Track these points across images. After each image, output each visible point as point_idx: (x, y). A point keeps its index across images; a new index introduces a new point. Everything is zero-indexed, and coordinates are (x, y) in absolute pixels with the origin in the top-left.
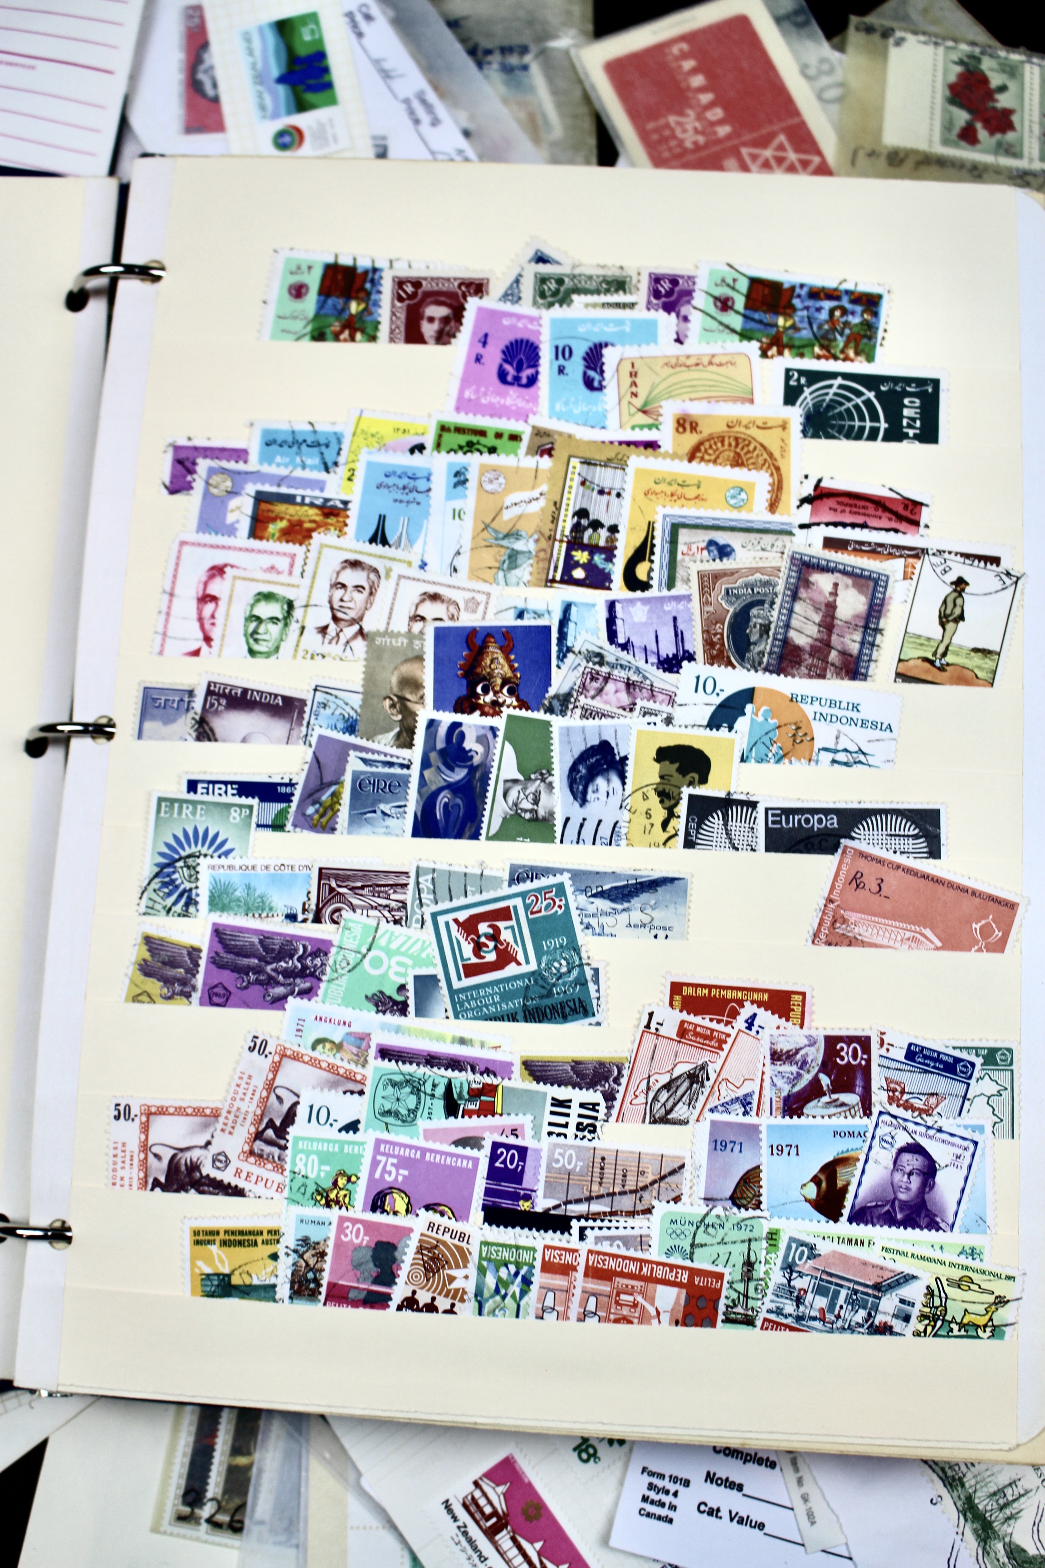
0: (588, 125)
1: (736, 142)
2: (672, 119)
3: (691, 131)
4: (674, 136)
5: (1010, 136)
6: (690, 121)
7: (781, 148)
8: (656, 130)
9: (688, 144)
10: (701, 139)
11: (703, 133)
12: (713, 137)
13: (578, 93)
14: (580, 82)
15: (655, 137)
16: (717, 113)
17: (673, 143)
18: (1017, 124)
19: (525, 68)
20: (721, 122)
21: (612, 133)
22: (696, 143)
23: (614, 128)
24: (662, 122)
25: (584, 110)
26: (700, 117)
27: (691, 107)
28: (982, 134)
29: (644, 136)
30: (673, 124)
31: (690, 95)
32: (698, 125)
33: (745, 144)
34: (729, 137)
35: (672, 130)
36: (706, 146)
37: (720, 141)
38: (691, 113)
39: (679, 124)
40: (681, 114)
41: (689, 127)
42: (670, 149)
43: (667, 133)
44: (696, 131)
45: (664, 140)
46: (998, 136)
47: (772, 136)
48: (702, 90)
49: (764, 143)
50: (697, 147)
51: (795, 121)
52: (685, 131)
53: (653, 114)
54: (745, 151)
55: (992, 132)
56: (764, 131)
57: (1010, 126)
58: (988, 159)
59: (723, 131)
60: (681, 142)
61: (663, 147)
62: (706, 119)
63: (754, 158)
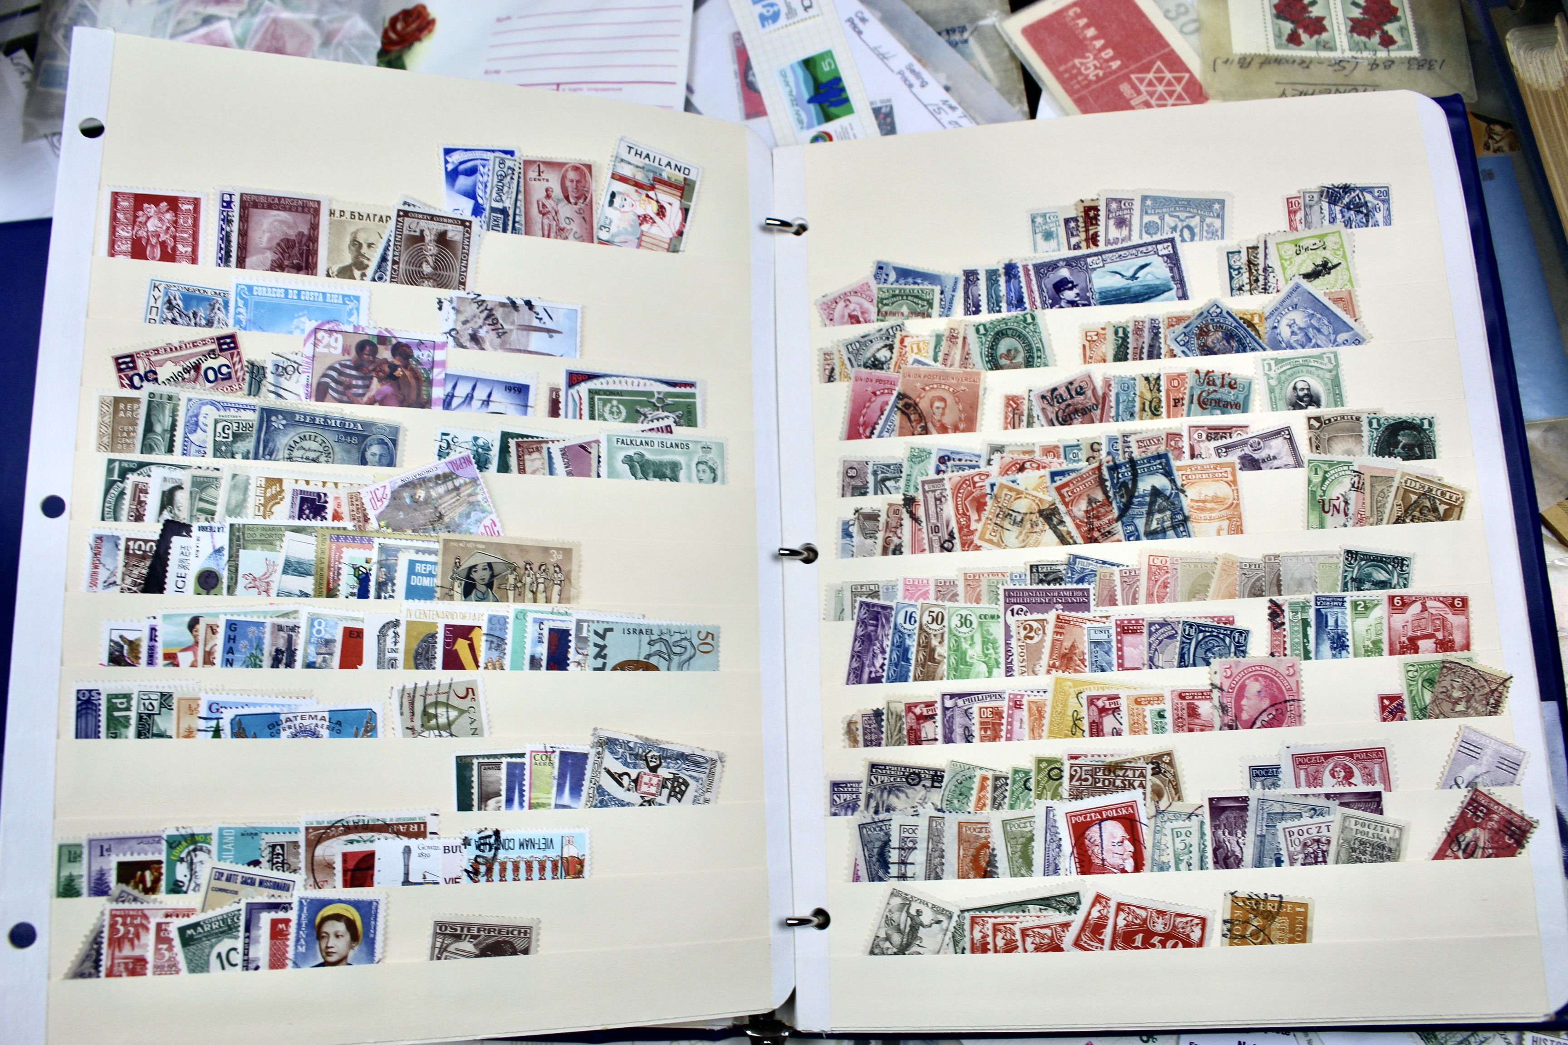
0: (1017, 75)
1: (1126, 71)
2: (1077, 61)
3: (1092, 68)
4: (1080, 73)
5: (1325, 36)
6: (1090, 60)
7: (1159, 70)
8: (1066, 71)
9: (1092, 77)
10: (1101, 73)
11: (1101, 68)
12: (1108, 70)
13: (1006, 54)
14: (1007, 45)
15: (1067, 75)
16: (1109, 53)
17: (1080, 78)
18: (1328, 27)
19: (966, 42)
20: (1112, 59)
21: (1034, 77)
22: (1097, 76)
23: (1036, 73)
24: (1070, 64)
25: (1012, 65)
26: (1095, 58)
27: (1089, 51)
28: (1304, 37)
29: (1059, 76)
30: (1078, 65)
31: (1087, 42)
32: (1096, 62)
33: (1133, 72)
34: (1120, 68)
35: (1079, 69)
36: (1105, 76)
37: (1115, 72)
38: (1090, 56)
39: (1082, 64)
40: (1084, 57)
41: (1090, 65)
42: (1079, 83)
43: (1074, 71)
44: (1096, 67)
45: (1073, 77)
46: (1316, 37)
47: (1152, 63)
48: (1095, 38)
49: (1147, 69)
50: (1099, 78)
51: (1166, 50)
52: (1087, 69)
53: (1063, 60)
54: (1133, 76)
55: (1311, 36)
56: (1145, 61)
57: (1323, 29)
58: (1312, 54)
59: (1115, 64)
60: (1087, 76)
61: (1073, 82)
62: (1101, 58)
63: (1141, 80)
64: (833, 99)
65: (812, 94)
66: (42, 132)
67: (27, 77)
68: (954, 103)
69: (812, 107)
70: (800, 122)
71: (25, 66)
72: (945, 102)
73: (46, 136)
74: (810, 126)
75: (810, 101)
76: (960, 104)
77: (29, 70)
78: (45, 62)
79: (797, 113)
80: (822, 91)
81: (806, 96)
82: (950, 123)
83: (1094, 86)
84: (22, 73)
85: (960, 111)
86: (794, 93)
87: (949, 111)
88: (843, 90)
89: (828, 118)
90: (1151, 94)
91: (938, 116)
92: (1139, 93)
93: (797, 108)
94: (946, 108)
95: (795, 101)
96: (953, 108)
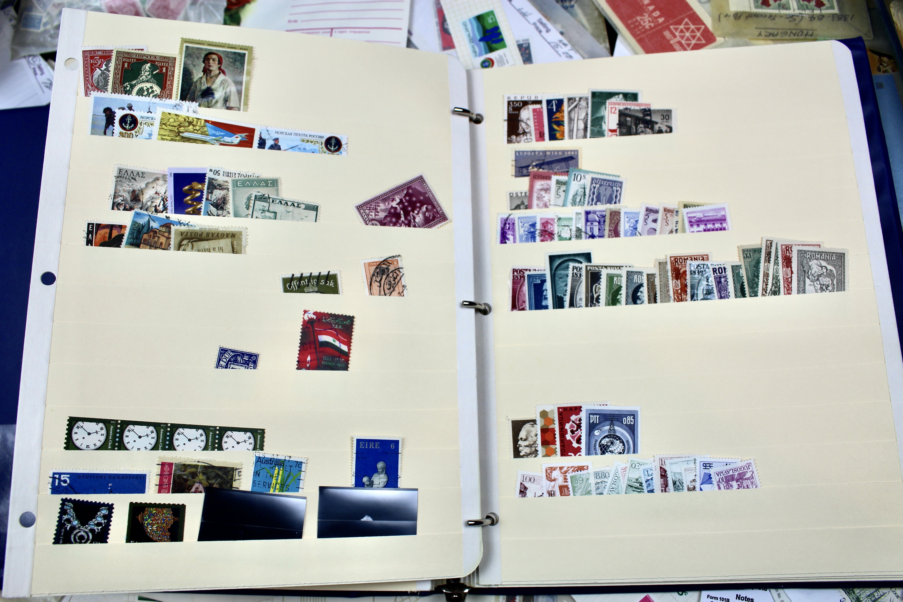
0: (603, 26)
1: (667, 24)
2: (638, 18)
3: (648, 22)
4: (640, 25)
5: (783, 1)
6: (646, 17)
7: (687, 24)
8: (632, 23)
9: (647, 27)
10: (652, 25)
11: (652, 22)
12: (657, 23)
13: (596, 14)
14: (597, 9)
15: (632, 26)
16: (657, 13)
17: (640, 28)
19: (572, 6)
20: (659, 17)
22: (650, 26)
23: (614, 24)
24: (634, 19)
25: (601, 21)
26: (650, 16)
27: (646, 12)
28: (771, 2)
29: (628, 26)
30: (639, 20)
31: (644, 7)
32: (650, 19)
33: (671, 24)
34: (664, 22)
35: (640, 23)
36: (655, 27)
37: (661, 24)
38: (646, 15)
39: (641, 19)
40: (642, 15)
41: (646, 20)
42: (639, 30)
43: (637, 24)
44: (649, 22)
45: (636, 27)
47: (683, 19)
48: (649, 5)
49: (679, 23)
50: (651, 28)
51: (691, 12)
52: (644, 22)
53: (630, 17)
54: (671, 27)
55: (775, 1)
56: (678, 18)
58: (776, 12)
59: (661, 20)
60: (644, 26)
61: (636, 30)
62: (653, 16)
63: (676, 29)
64: (494, 39)
65: (482, 36)
66: (23, 55)
67: (14, 22)
68: (566, 42)
69: (482, 44)
70: (475, 52)
71: (12, 16)
72: (560, 41)
73: (25, 57)
74: (481, 55)
75: (481, 40)
76: (569, 42)
77: (15, 19)
78: (25, 13)
79: (473, 47)
80: (487, 34)
81: (478, 37)
82: (564, 53)
83: (649, 32)
84: (11, 20)
85: (569, 47)
86: (471, 35)
87: (563, 46)
88: (500, 34)
89: (491, 50)
90: (682, 37)
91: (557, 50)
92: (675, 36)
93: (473, 44)
94: (561, 44)
95: (472, 40)
96: (565, 45)
